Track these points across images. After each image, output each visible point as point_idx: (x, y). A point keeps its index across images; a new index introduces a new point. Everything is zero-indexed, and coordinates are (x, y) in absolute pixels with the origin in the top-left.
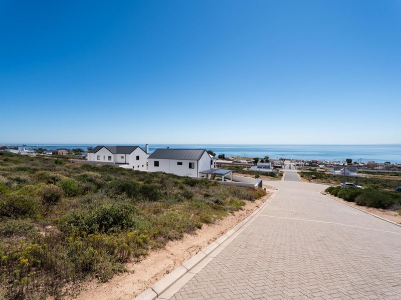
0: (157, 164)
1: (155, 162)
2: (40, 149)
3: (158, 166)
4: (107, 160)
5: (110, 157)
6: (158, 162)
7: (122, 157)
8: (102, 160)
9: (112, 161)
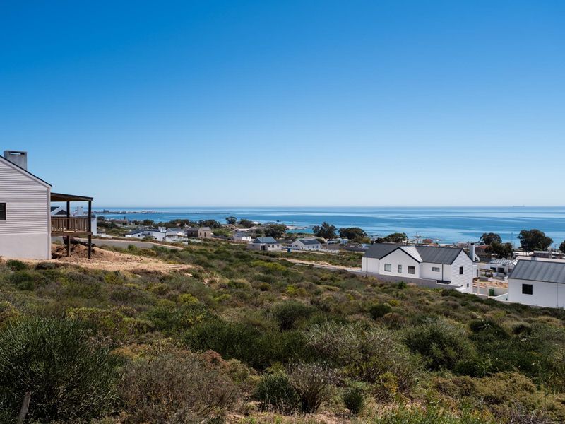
0: (527, 289)
1: (523, 285)
2: (147, 223)
3: (531, 294)
4: (405, 274)
5: (411, 269)
6: (531, 286)
7: (435, 269)
8: (394, 273)
9: (416, 276)
